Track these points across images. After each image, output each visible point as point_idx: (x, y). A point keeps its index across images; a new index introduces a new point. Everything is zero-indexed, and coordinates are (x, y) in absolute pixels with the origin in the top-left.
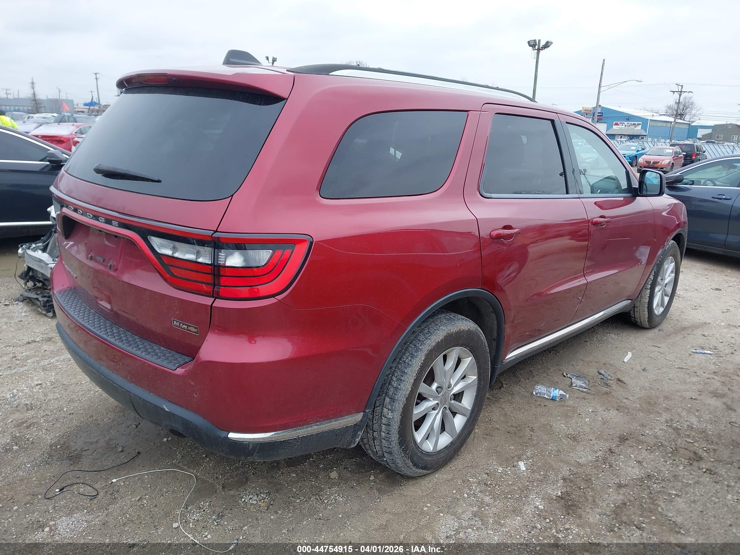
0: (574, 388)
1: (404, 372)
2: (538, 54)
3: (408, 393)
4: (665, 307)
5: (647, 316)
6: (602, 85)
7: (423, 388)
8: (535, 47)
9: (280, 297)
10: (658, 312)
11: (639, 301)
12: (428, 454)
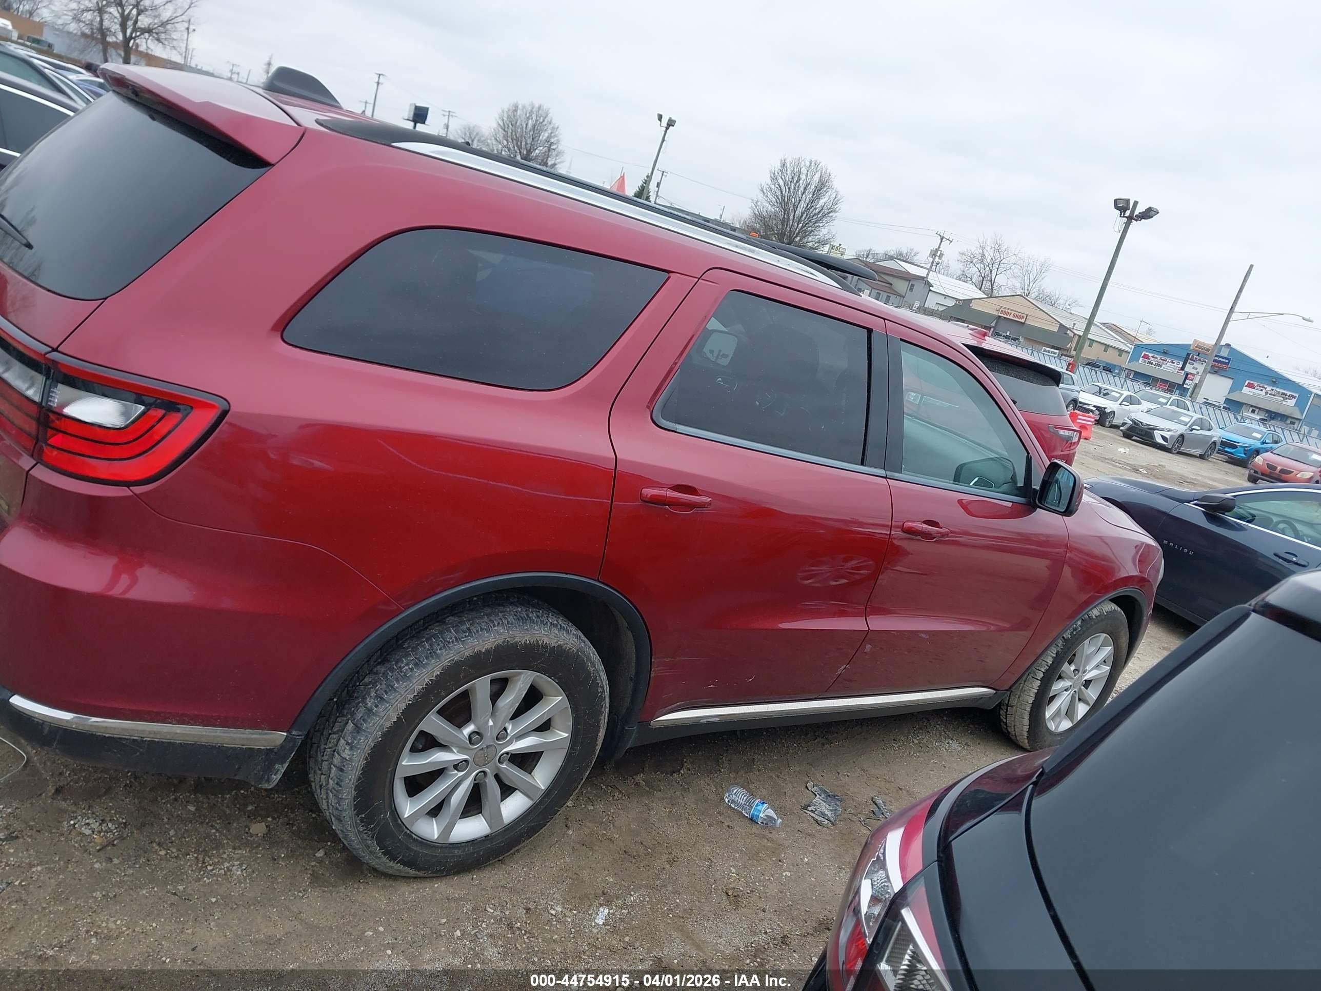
0: (809, 812)
1: (392, 687)
2: (1127, 225)
3: (388, 724)
4: (1075, 722)
5: (1026, 728)
6: (1236, 309)
7: (433, 723)
8: (1125, 212)
9: (138, 490)
10: (1057, 727)
11: (1017, 696)
12: (425, 843)
